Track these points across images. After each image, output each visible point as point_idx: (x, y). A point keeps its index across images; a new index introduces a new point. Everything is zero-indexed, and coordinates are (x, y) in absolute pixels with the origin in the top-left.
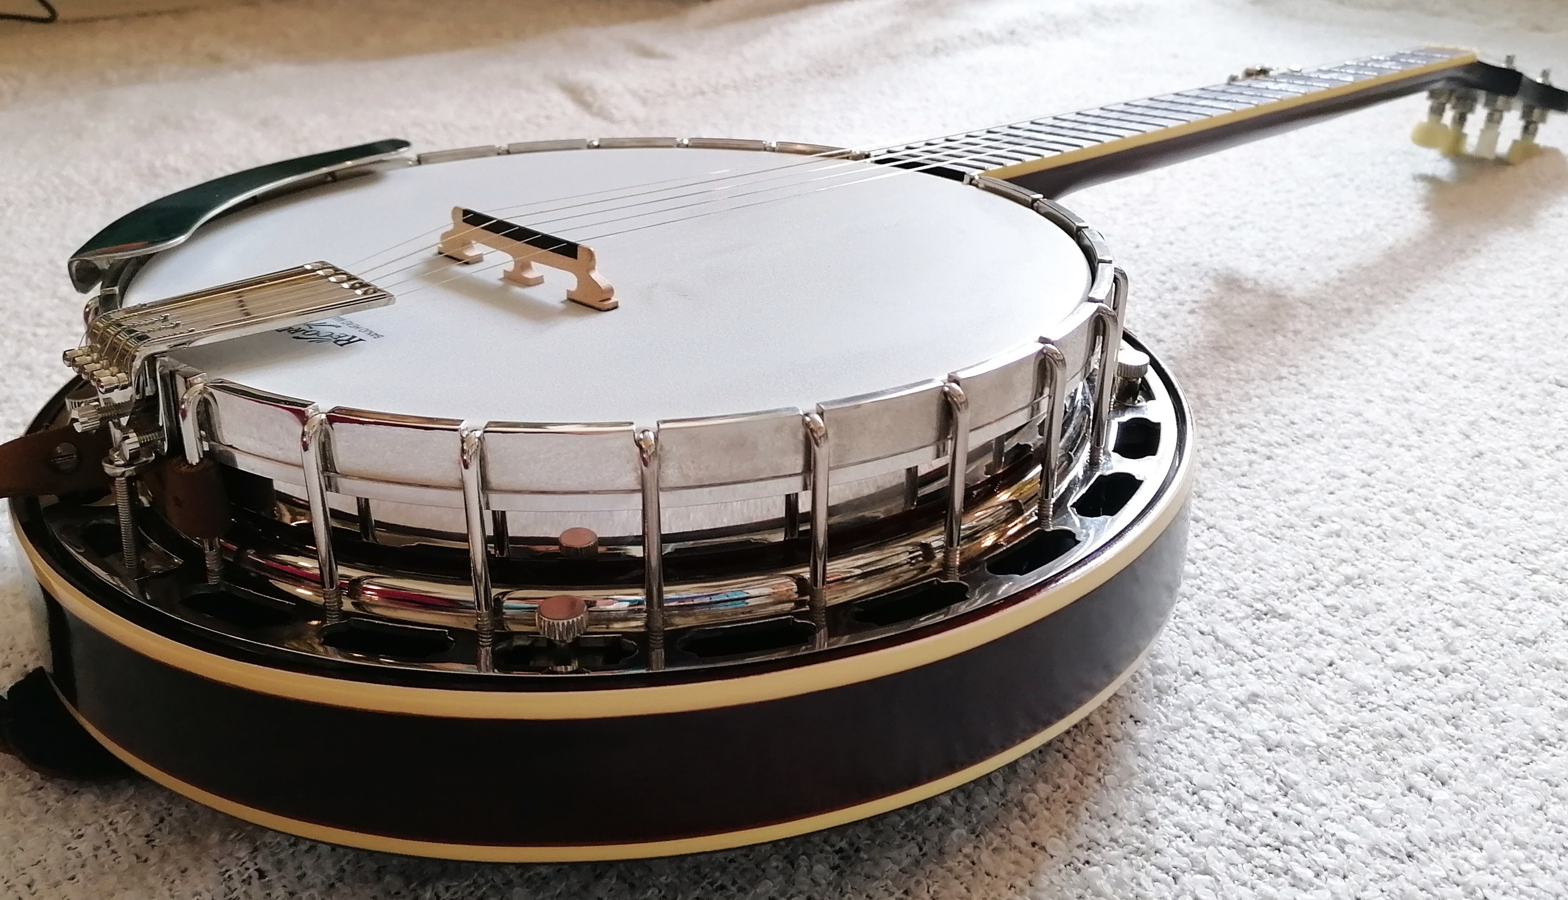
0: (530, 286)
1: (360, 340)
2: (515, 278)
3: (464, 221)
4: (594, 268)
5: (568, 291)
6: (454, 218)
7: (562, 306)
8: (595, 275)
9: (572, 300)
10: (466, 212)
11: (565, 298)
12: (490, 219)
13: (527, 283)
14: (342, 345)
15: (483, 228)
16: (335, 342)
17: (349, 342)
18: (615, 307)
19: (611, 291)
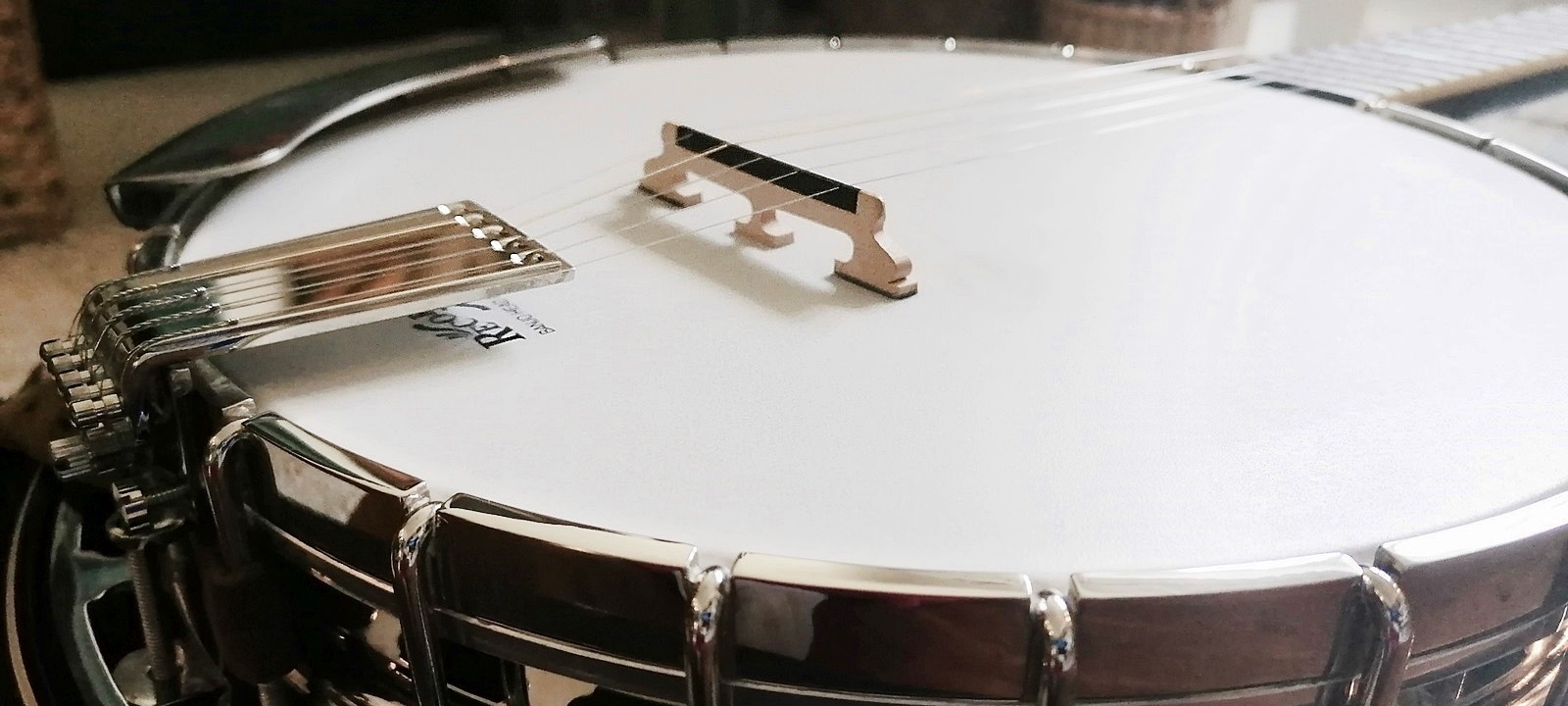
0: (773, 247)
1: (518, 336)
2: (751, 234)
3: (679, 143)
4: (881, 229)
6: (664, 139)
9: (841, 275)
10: (682, 131)
11: (832, 272)
13: (768, 243)
14: (487, 346)
15: (707, 156)
16: (477, 339)
17: (499, 339)
18: (913, 292)
19: (908, 266)
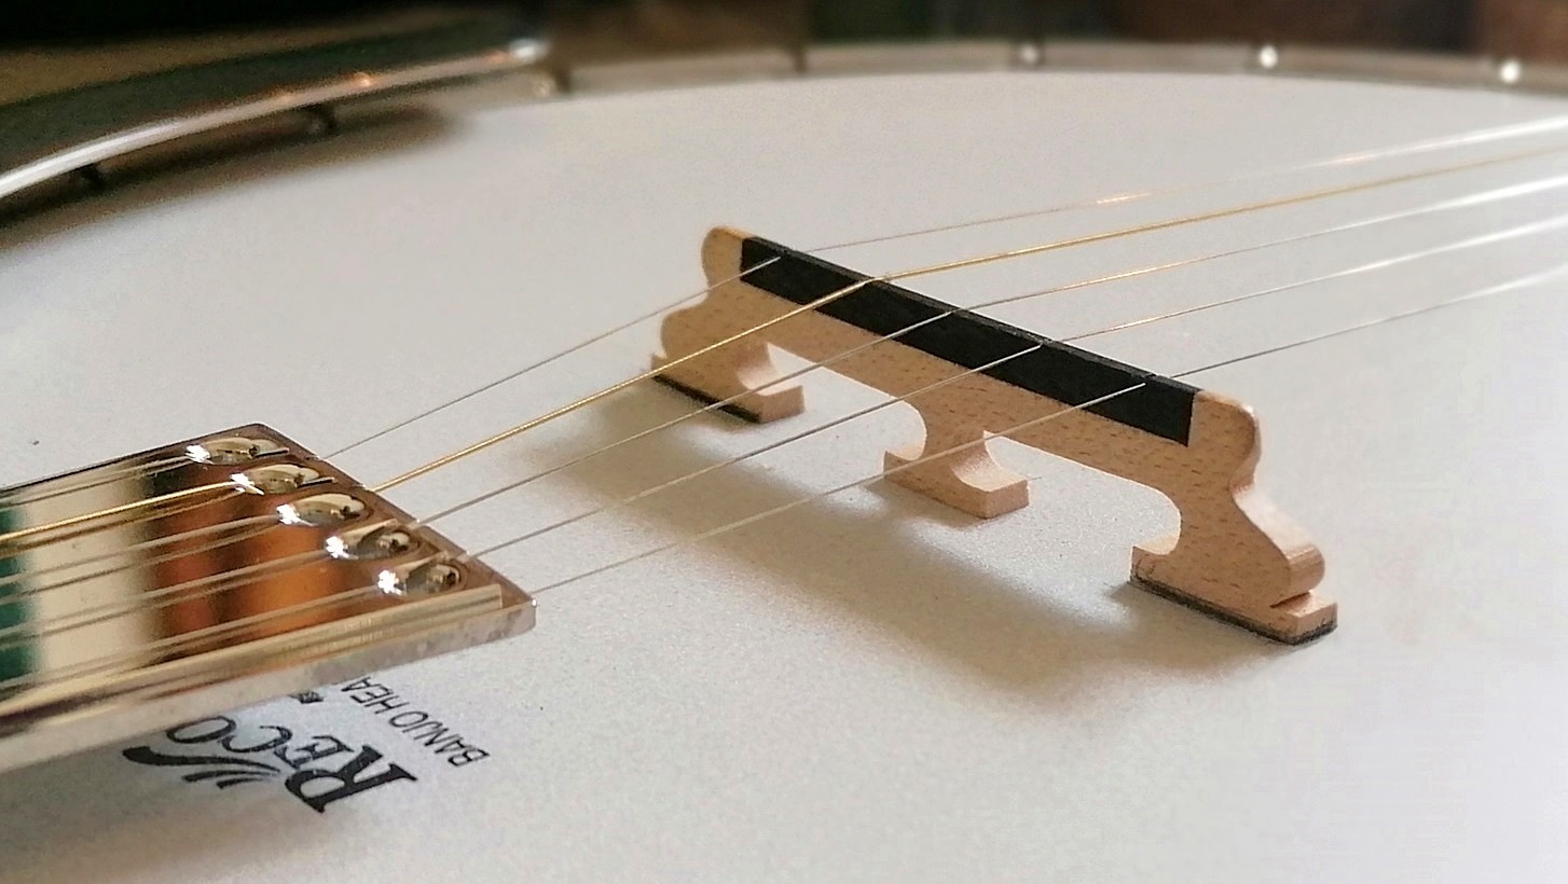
0: (980, 517)
1: (396, 773)
2: (926, 487)
3: (743, 279)
4: (1247, 481)
5: (1140, 556)
6: (708, 266)
7: (1114, 614)
8: (1260, 505)
9: (1150, 586)
10: (753, 248)
12: (847, 278)
13: (971, 508)
14: (319, 803)
15: (820, 309)
16: (294, 785)
17: (350, 782)
18: (1324, 626)
19: (1314, 567)
